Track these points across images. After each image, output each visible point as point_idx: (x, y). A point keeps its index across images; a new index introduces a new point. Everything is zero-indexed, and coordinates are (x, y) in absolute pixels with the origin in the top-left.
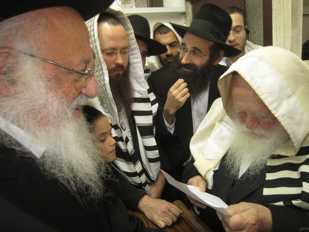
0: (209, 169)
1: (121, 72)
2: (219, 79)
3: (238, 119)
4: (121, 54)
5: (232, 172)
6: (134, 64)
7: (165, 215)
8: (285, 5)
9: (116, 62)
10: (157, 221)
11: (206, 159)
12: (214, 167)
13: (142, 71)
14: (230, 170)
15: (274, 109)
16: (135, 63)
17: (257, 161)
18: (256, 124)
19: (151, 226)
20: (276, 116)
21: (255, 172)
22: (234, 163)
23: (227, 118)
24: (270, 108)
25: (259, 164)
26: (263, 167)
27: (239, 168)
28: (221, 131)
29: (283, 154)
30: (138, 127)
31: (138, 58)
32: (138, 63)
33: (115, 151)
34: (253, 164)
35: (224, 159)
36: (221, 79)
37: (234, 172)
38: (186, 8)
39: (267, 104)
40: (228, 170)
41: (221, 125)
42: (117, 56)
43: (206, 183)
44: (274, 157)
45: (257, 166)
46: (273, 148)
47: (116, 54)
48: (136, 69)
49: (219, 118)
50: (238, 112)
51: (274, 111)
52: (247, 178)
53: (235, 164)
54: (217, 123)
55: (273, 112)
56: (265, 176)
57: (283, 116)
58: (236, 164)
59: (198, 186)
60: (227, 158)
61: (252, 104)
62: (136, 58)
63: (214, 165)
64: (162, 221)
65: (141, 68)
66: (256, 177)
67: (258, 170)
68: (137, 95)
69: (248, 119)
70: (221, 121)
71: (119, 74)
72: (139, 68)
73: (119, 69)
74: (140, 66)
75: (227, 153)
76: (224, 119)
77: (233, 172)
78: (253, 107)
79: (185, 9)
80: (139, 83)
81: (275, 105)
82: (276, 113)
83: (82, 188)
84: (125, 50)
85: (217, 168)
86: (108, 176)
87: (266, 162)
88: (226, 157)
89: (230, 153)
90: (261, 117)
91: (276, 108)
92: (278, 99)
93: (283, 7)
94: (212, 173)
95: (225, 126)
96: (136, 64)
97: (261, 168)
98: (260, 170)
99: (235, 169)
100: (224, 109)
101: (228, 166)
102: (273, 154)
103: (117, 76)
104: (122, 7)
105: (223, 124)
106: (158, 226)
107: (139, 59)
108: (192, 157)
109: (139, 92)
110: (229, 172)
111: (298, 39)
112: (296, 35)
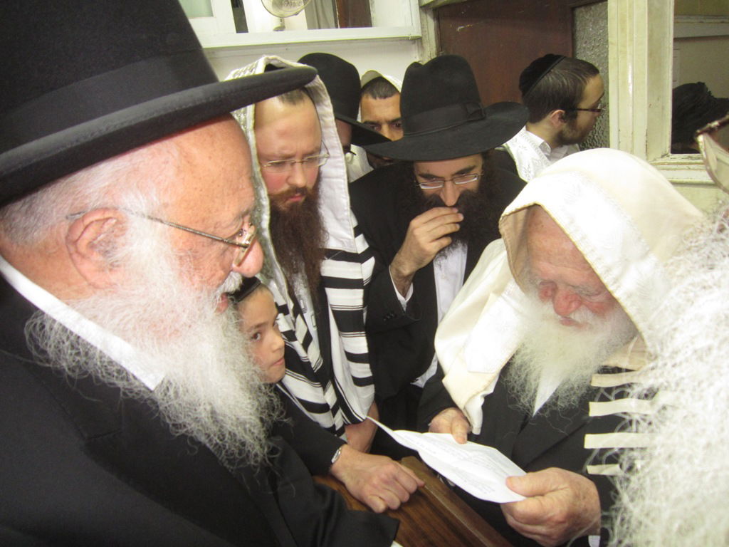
0: (474, 393)
2: (503, 215)
3: (537, 293)
4: (302, 164)
5: (522, 401)
6: (329, 177)
7: (387, 487)
8: (635, 36)
9: (291, 181)
10: (370, 497)
11: (470, 372)
12: (485, 389)
13: (344, 196)
14: (518, 397)
15: (611, 283)
16: (333, 178)
18: (574, 306)
19: (356, 507)
20: (616, 295)
21: (569, 401)
22: (526, 380)
23: (512, 286)
24: (605, 281)
25: (576, 386)
26: (584, 391)
27: (536, 391)
29: (624, 365)
30: (333, 311)
31: (340, 167)
32: (337, 177)
33: (283, 361)
34: (563, 384)
35: (505, 371)
36: (506, 215)
37: (526, 400)
38: (422, 28)
39: (598, 271)
40: (513, 396)
41: (500, 299)
42: (293, 170)
43: (467, 424)
44: (605, 370)
45: (572, 389)
46: (604, 352)
47: (293, 164)
48: (334, 190)
49: (497, 286)
50: (539, 282)
51: (612, 285)
52: (554, 413)
53: (528, 384)
54: (492, 296)
55: (611, 288)
56: (587, 409)
58: (531, 384)
59: (451, 431)
60: (512, 371)
61: (569, 269)
62: (336, 167)
63: (485, 383)
64: (381, 498)
65: (343, 191)
66: (570, 411)
67: (574, 398)
68: (332, 244)
69: (559, 296)
70: (499, 291)
72: (340, 189)
73: (298, 194)
74: (343, 186)
75: (511, 359)
76: (507, 288)
77: (524, 400)
78: (571, 274)
79: (420, 31)
80: (337, 219)
82: (617, 289)
83: (233, 449)
84: (311, 157)
85: (491, 390)
86: (273, 414)
87: (591, 382)
88: (509, 369)
89: (518, 361)
90: (587, 295)
91: (616, 280)
93: (632, 40)
94: (480, 402)
95: (507, 302)
96: (335, 180)
97: (579, 393)
98: (578, 397)
99: (527, 395)
101: (513, 388)
102: (604, 364)
104: (273, 12)
106: (370, 509)
107: (342, 171)
108: (439, 365)
109: (337, 239)
110: (515, 400)
111: (663, 108)
112: (658, 99)
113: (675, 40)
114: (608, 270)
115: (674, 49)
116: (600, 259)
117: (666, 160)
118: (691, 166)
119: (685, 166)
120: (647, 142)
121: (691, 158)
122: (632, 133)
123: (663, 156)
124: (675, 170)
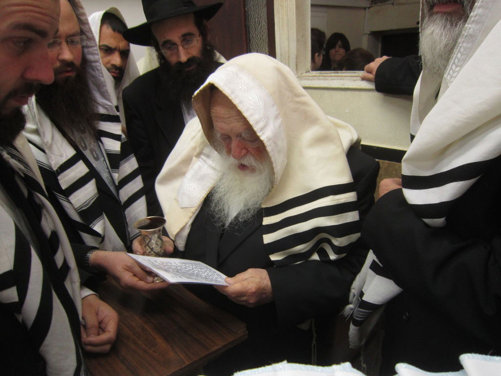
1: (73, 75)
2: (193, 96)
4: (67, 43)
9: (61, 57)
11: (181, 208)
13: (102, 76)
16: (92, 62)
17: (250, 204)
18: (244, 152)
20: (262, 138)
24: (255, 129)
28: (200, 168)
31: (96, 53)
32: (95, 62)
36: (195, 96)
39: (251, 123)
41: (200, 159)
42: (61, 49)
47: (60, 44)
49: (198, 150)
54: (194, 158)
55: (259, 134)
57: (269, 139)
62: (93, 54)
65: (101, 71)
68: (102, 111)
69: (234, 144)
70: (199, 154)
71: (69, 77)
73: (69, 69)
74: (99, 68)
76: (204, 152)
81: (261, 125)
84: (74, 38)
91: (262, 129)
92: (264, 118)
95: (205, 161)
100: (204, 135)
103: (67, 79)
105: (202, 159)
107: (98, 56)
109: (104, 106)
111: (306, 43)
112: (303, 37)
113: (312, 6)
114: (257, 122)
115: (311, 11)
116: (252, 115)
117: (308, 74)
118: (320, 78)
119: (317, 78)
120: (296, 62)
121: (321, 73)
122: (289, 57)
123: (306, 72)
124: (312, 80)
